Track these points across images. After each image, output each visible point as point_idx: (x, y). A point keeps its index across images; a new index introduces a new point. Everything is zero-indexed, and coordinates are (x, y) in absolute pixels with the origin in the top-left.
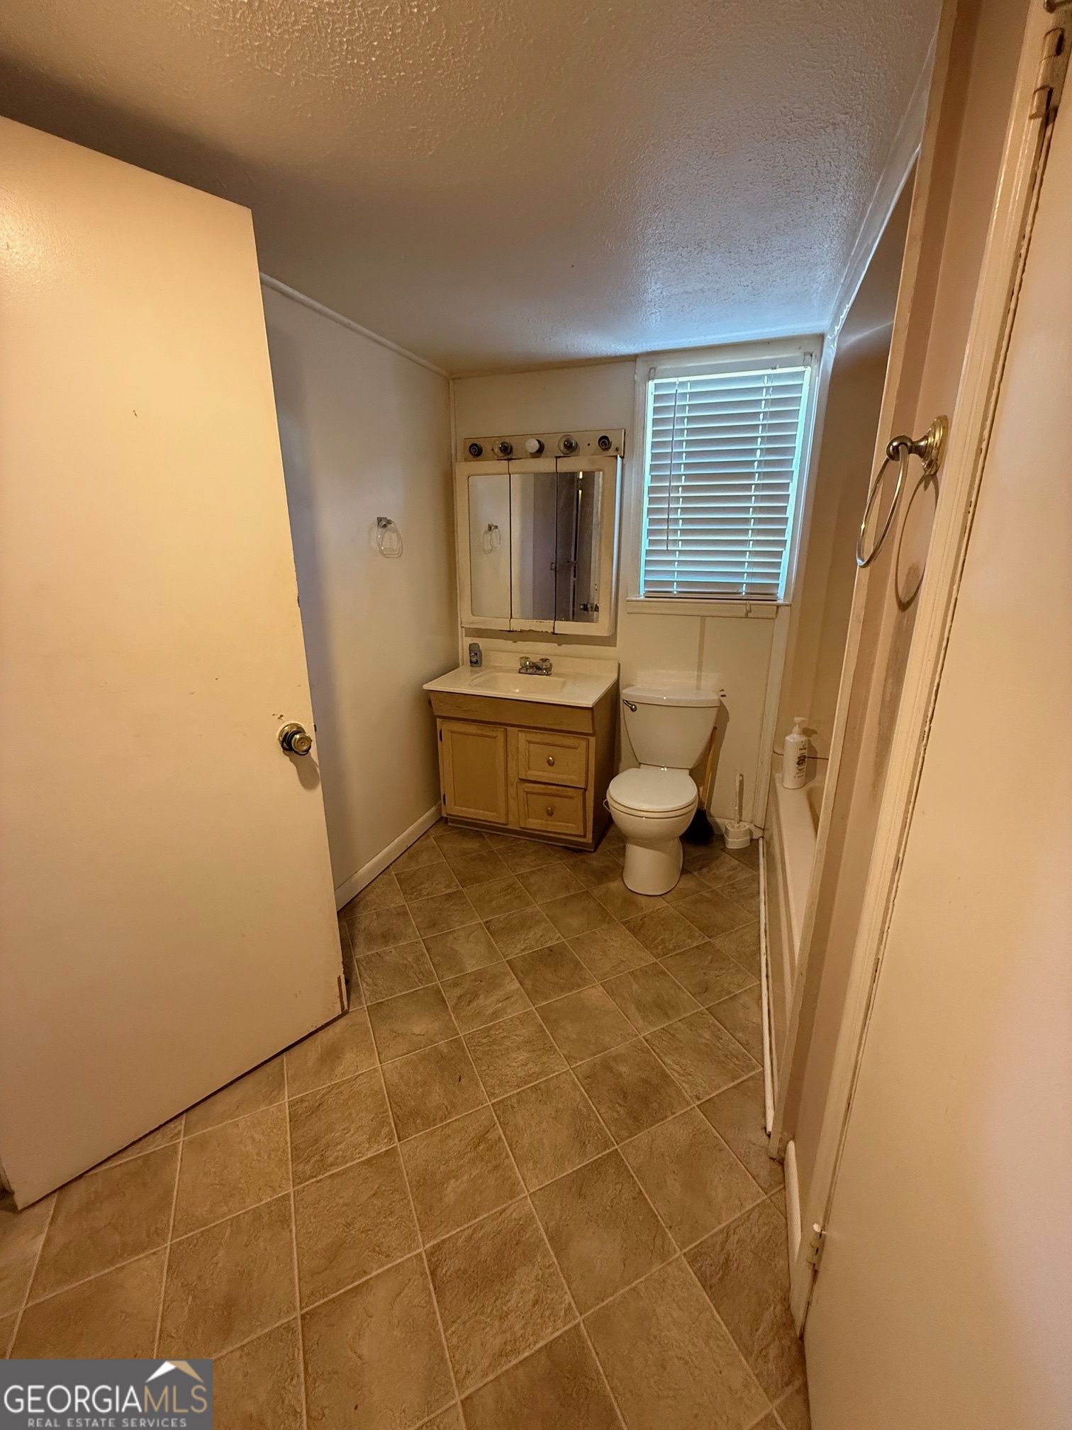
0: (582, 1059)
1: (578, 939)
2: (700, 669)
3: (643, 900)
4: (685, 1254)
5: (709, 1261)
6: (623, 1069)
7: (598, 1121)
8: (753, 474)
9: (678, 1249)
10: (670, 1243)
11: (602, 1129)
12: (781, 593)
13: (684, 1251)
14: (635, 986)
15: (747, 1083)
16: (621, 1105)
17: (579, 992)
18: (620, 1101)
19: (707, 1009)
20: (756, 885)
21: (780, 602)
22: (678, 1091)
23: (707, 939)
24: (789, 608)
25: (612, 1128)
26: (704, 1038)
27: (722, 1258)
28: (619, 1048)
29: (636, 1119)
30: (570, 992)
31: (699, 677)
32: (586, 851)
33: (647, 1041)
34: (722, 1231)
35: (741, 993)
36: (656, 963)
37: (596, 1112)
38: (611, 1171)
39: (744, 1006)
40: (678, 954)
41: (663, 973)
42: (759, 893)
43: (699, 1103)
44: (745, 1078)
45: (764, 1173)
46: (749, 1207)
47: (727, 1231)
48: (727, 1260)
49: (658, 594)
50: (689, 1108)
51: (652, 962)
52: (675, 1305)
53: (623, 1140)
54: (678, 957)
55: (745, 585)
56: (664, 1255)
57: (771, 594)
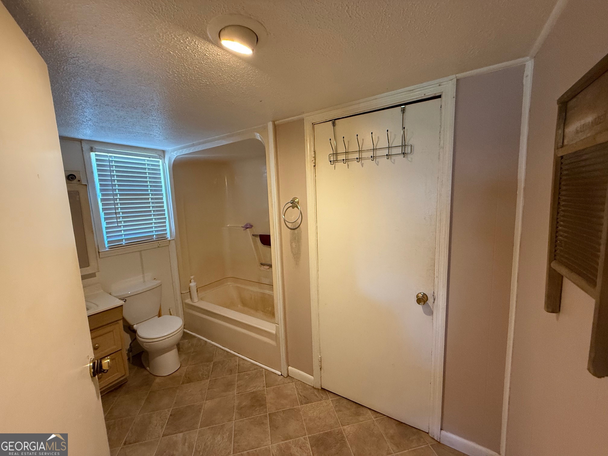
0: (233, 416)
1: (176, 403)
2: (143, 274)
3: (177, 373)
4: (300, 405)
5: (303, 400)
6: (244, 404)
7: (258, 417)
8: (149, 194)
9: (298, 406)
10: (297, 408)
11: (260, 416)
12: (168, 236)
13: (299, 405)
14: (215, 390)
15: (266, 374)
16: (256, 408)
17: (204, 409)
18: (254, 408)
19: (238, 373)
20: (202, 341)
21: (169, 239)
22: (260, 391)
23: (213, 362)
24: (174, 241)
25: (262, 413)
26: (247, 378)
27: (303, 397)
28: (237, 402)
29: (262, 405)
30: (201, 413)
31: (144, 277)
32: (123, 384)
33: (238, 393)
34: (298, 395)
35: (238, 363)
36: (210, 380)
37: (255, 416)
38: (274, 417)
39: (243, 364)
40: (211, 372)
41: (216, 379)
42: (206, 342)
43: (265, 387)
44: (264, 373)
45: (289, 380)
46: (295, 387)
47: (298, 394)
48: (304, 397)
49: (116, 247)
50: (266, 391)
51: (209, 381)
52: (310, 411)
53: (266, 411)
54: (213, 373)
55: (155, 235)
56: (299, 410)
57: (165, 237)
